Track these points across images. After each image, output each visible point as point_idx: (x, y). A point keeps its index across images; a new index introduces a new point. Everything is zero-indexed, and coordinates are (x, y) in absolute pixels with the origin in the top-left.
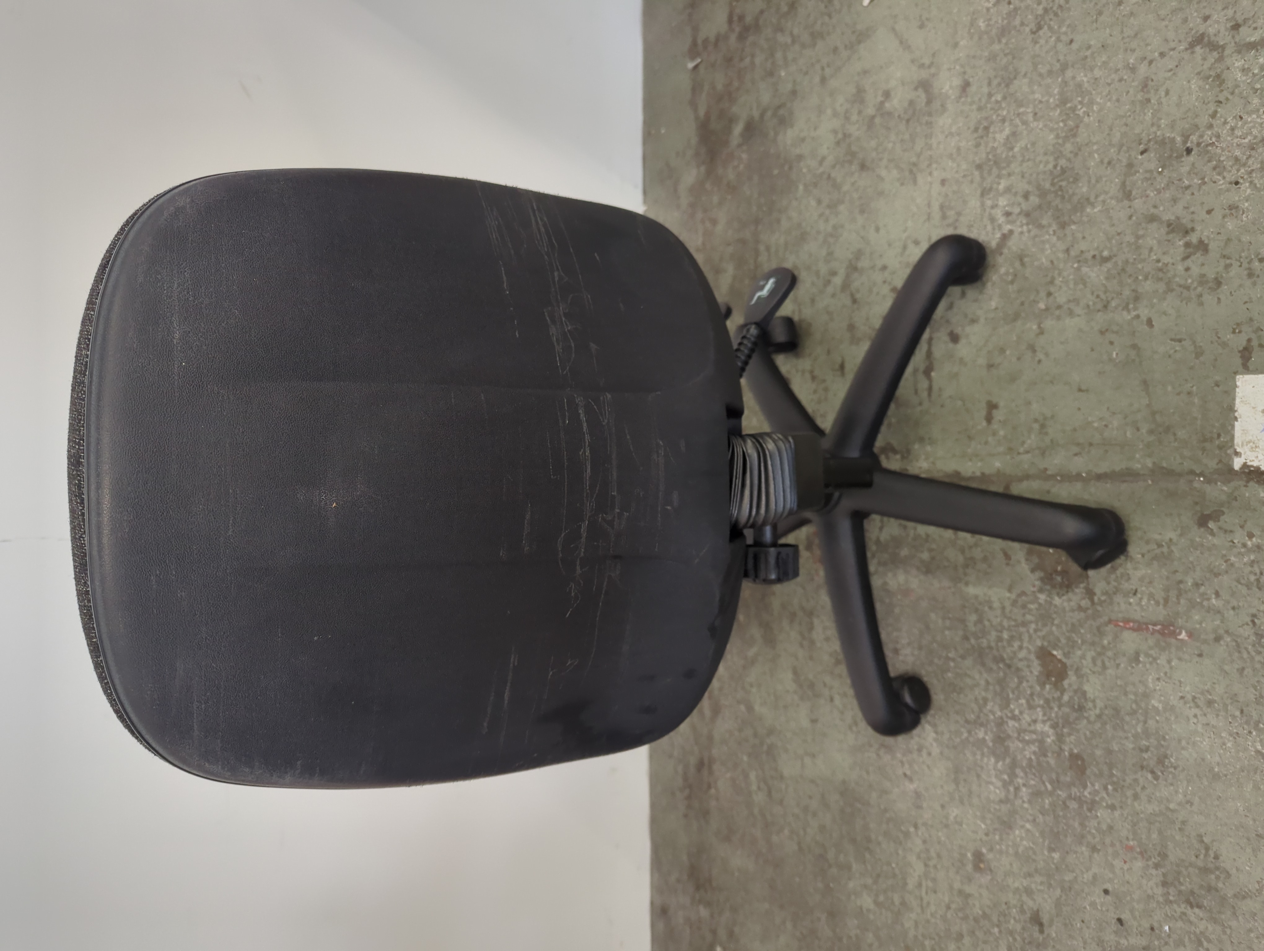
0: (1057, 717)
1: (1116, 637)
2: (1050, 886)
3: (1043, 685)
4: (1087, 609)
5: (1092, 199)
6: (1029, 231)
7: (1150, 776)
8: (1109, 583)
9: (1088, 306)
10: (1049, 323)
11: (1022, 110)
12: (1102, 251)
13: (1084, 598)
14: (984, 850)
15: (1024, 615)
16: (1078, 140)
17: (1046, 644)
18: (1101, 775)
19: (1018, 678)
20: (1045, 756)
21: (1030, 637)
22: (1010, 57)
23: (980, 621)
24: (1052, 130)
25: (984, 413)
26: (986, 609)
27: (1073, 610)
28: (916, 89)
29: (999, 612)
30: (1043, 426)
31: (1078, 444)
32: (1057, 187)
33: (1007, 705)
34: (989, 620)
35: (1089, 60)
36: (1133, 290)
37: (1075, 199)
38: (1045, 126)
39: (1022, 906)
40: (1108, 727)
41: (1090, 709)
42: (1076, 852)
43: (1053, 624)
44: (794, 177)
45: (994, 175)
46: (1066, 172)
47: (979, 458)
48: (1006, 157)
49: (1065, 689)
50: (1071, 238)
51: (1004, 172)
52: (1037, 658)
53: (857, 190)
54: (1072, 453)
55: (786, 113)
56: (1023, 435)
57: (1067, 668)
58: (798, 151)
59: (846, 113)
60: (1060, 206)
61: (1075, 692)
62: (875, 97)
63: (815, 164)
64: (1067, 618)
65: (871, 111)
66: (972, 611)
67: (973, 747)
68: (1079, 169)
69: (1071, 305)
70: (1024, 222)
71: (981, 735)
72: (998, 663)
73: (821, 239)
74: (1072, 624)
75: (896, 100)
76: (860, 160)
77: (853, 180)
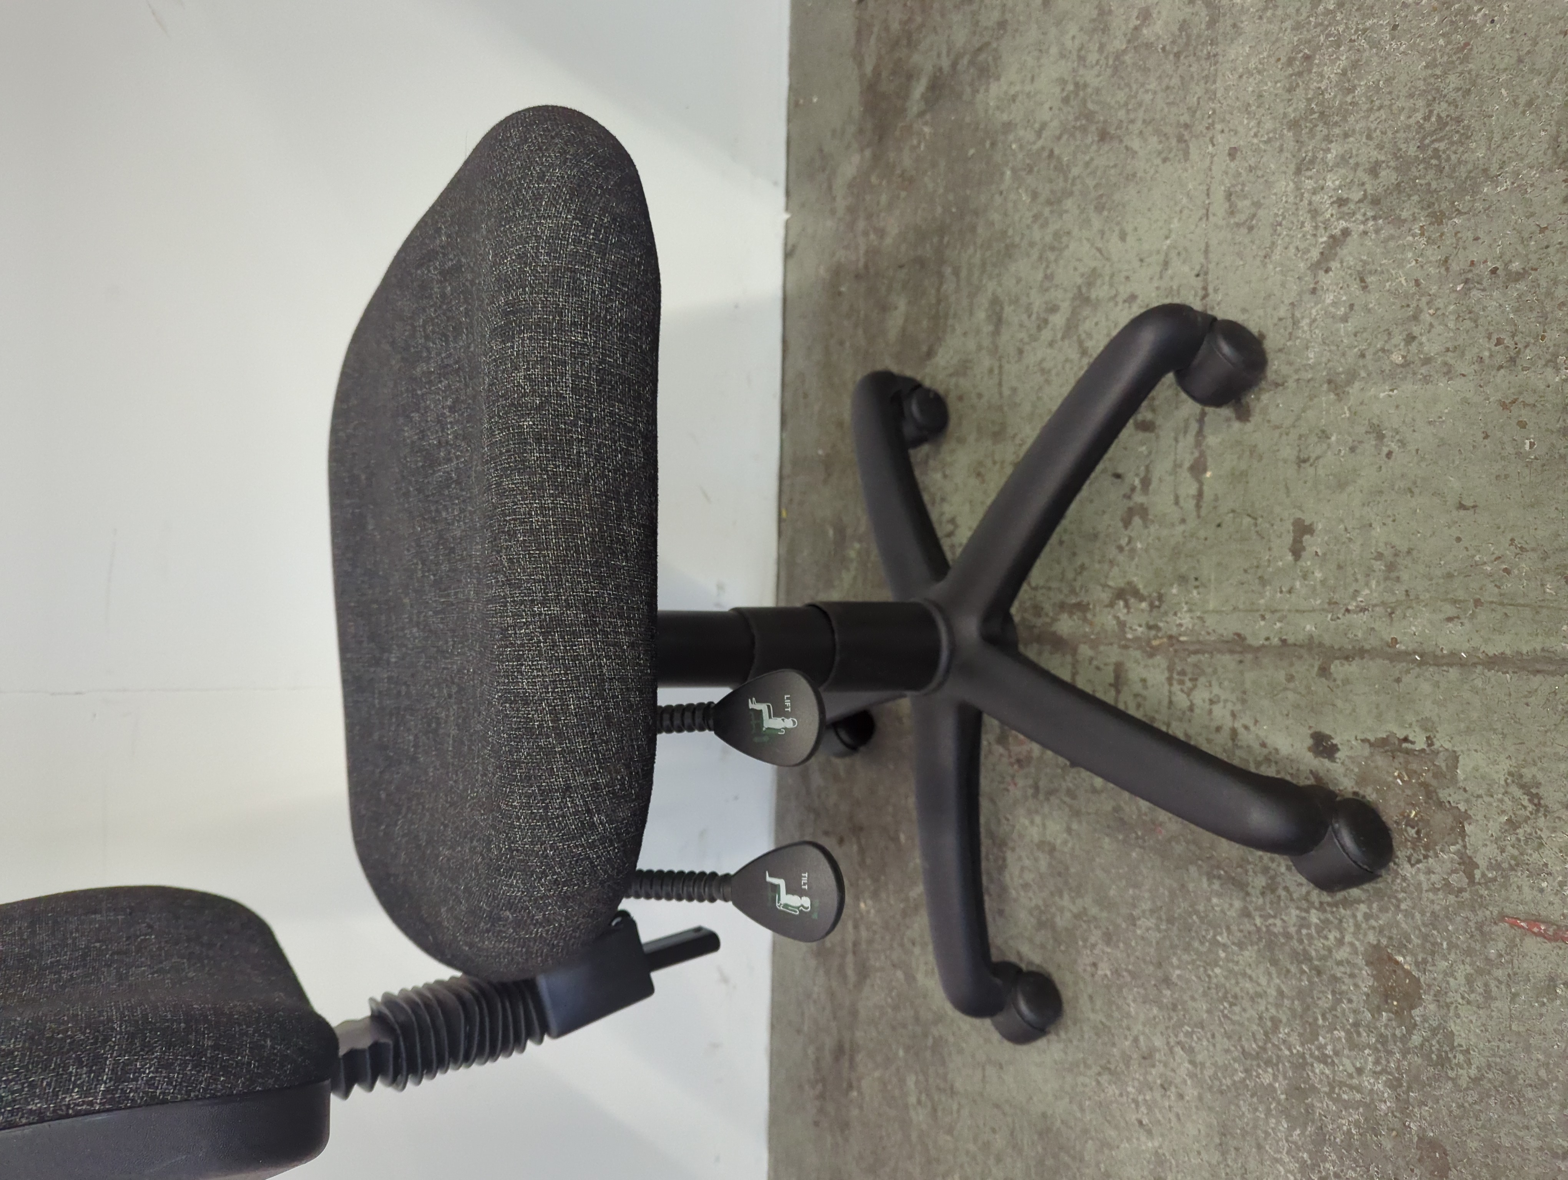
0: (1398, 1068)
1: (1512, 945)
3: (1377, 1011)
4: (1461, 890)
5: (1494, 170)
6: (1377, 231)
8: (1503, 851)
9: (1480, 360)
11: (1369, 23)
12: (1511, 261)
13: (1454, 872)
16: (1472, 66)
17: (1384, 941)
19: (1334, 993)
20: (1376, 1133)
21: (1357, 926)
24: (1423, 53)
25: (1289, 539)
27: (1434, 890)
30: (1391, 567)
31: (1454, 602)
32: (1430, 152)
33: (1315, 1036)
34: (1286, 889)
37: (1462, 172)
38: (1412, 47)
40: (1492, 1101)
41: (1459, 1065)
43: (1398, 907)
44: (998, 158)
45: (1319, 136)
46: (1447, 124)
47: (1278, 615)
48: (1341, 105)
49: (1415, 1025)
50: (1454, 240)
51: (1337, 131)
52: (1367, 965)
53: (1093, 173)
54: (1442, 616)
55: (990, 59)
56: (1356, 580)
57: (1420, 988)
58: (1005, 117)
59: (1080, 50)
60: (1434, 185)
61: (1434, 1031)
62: (1127, 20)
63: (1030, 136)
64: (1424, 902)
65: (1119, 44)
66: (1258, 869)
67: (1252, 1096)
68: (1472, 116)
69: (1450, 358)
70: (1370, 214)
71: (1267, 1079)
72: (1300, 963)
73: (1035, 253)
74: (1433, 913)
75: (1159, 22)
76: (1100, 125)
77: (1087, 158)
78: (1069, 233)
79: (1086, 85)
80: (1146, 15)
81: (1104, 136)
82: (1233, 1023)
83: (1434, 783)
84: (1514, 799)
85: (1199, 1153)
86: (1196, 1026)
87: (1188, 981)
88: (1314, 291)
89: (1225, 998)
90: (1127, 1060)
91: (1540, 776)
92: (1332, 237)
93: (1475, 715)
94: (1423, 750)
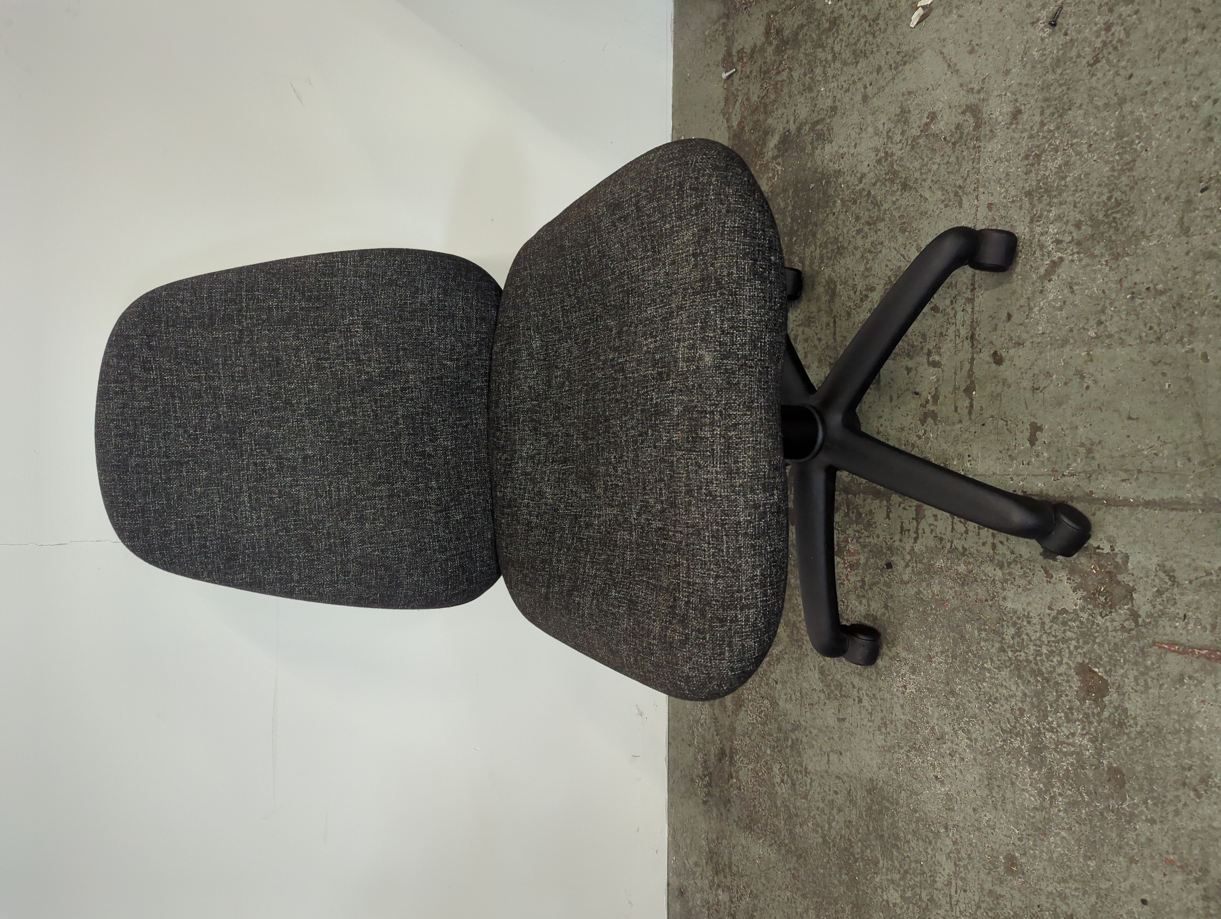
0: (1096, 731)
1: (1160, 658)
2: (1085, 893)
3: (1082, 700)
4: (1132, 630)
5: (1148, 233)
6: (1080, 260)
7: (1192, 794)
8: (1154, 607)
9: (1141, 337)
10: (1098, 351)
11: (1075, 141)
12: (1157, 284)
13: (1127, 620)
14: (1017, 854)
15: (1064, 631)
16: (1134, 174)
17: (1087, 661)
18: (1141, 789)
19: (1057, 692)
20: (1083, 768)
21: (1071, 653)
22: (1064, 88)
23: (1018, 634)
24: (1107, 162)
25: (1027, 434)
26: (1025, 623)
27: (1116, 630)
28: (963, 113)
29: (1039, 627)
30: (1089, 451)
32: (1111, 219)
33: (1046, 717)
34: (1027, 634)
35: (1148, 95)
36: (1189, 325)
37: (1130, 232)
38: (1100, 158)
39: (1055, 909)
40: (1149, 744)
41: (1130, 726)
42: (1114, 862)
43: (1094, 641)
44: (831, 192)
45: (1044, 202)
46: (1120, 204)
47: (1020, 477)
48: (1058, 186)
49: (1105, 706)
50: (1125, 270)
51: (1055, 200)
52: (1077, 674)
53: (898, 209)
54: (1119, 479)
55: (825, 129)
56: (1069, 458)
57: (1108, 685)
58: (836, 166)
59: (888, 132)
60: (1114, 238)
61: (1116, 708)
62: (921, 119)
63: (853, 180)
64: (1109, 638)
65: (916, 132)
66: (1010, 624)
67: (1007, 755)
68: (1134, 202)
69: (1123, 335)
70: (1075, 250)
71: (1016, 744)
72: (1036, 676)
73: (858, 254)
74: (1115, 644)
75: (943, 122)
76: (902, 180)
77: (894, 199)
78: (882, 243)
79: (892, 155)
80: (933, 116)
81: (905, 186)
82: (995, 714)
83: (1115, 571)
84: (1161, 580)
85: (975, 791)
86: (971, 717)
87: (966, 692)
88: (1041, 292)
89: (990, 700)
90: (927, 741)
91: (1175, 566)
92: (1052, 261)
93: (1138, 534)
94: (1108, 553)
